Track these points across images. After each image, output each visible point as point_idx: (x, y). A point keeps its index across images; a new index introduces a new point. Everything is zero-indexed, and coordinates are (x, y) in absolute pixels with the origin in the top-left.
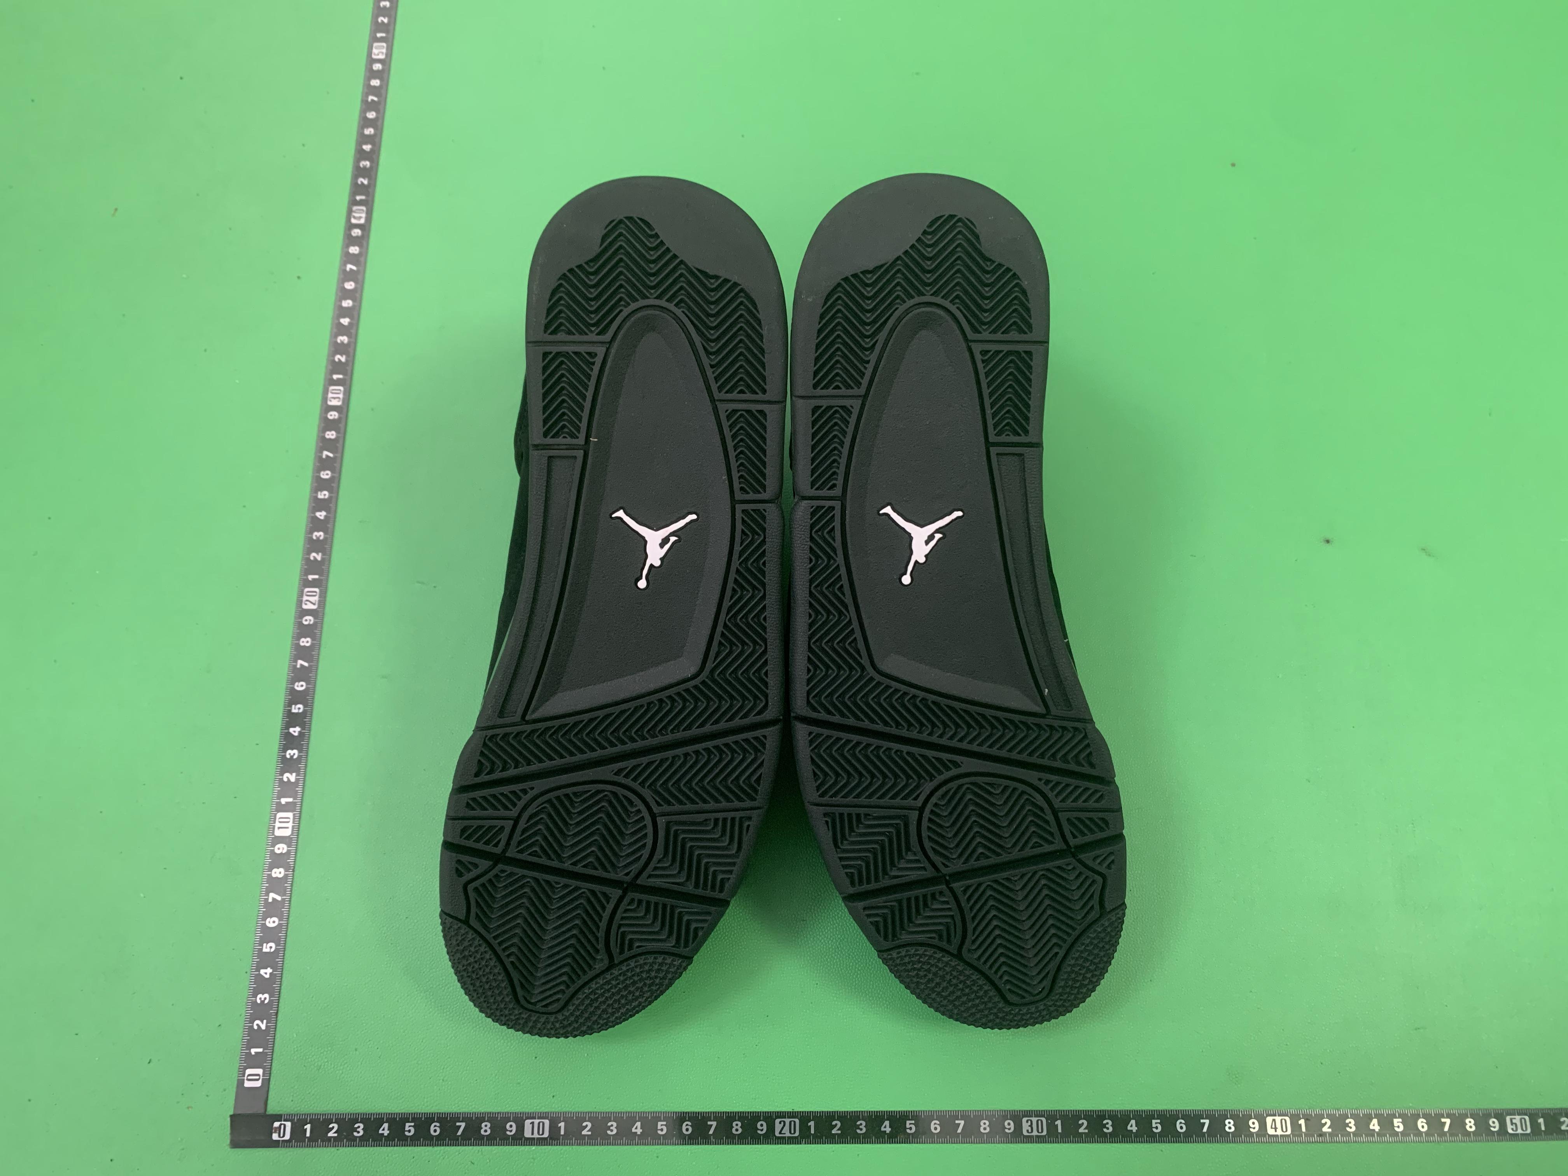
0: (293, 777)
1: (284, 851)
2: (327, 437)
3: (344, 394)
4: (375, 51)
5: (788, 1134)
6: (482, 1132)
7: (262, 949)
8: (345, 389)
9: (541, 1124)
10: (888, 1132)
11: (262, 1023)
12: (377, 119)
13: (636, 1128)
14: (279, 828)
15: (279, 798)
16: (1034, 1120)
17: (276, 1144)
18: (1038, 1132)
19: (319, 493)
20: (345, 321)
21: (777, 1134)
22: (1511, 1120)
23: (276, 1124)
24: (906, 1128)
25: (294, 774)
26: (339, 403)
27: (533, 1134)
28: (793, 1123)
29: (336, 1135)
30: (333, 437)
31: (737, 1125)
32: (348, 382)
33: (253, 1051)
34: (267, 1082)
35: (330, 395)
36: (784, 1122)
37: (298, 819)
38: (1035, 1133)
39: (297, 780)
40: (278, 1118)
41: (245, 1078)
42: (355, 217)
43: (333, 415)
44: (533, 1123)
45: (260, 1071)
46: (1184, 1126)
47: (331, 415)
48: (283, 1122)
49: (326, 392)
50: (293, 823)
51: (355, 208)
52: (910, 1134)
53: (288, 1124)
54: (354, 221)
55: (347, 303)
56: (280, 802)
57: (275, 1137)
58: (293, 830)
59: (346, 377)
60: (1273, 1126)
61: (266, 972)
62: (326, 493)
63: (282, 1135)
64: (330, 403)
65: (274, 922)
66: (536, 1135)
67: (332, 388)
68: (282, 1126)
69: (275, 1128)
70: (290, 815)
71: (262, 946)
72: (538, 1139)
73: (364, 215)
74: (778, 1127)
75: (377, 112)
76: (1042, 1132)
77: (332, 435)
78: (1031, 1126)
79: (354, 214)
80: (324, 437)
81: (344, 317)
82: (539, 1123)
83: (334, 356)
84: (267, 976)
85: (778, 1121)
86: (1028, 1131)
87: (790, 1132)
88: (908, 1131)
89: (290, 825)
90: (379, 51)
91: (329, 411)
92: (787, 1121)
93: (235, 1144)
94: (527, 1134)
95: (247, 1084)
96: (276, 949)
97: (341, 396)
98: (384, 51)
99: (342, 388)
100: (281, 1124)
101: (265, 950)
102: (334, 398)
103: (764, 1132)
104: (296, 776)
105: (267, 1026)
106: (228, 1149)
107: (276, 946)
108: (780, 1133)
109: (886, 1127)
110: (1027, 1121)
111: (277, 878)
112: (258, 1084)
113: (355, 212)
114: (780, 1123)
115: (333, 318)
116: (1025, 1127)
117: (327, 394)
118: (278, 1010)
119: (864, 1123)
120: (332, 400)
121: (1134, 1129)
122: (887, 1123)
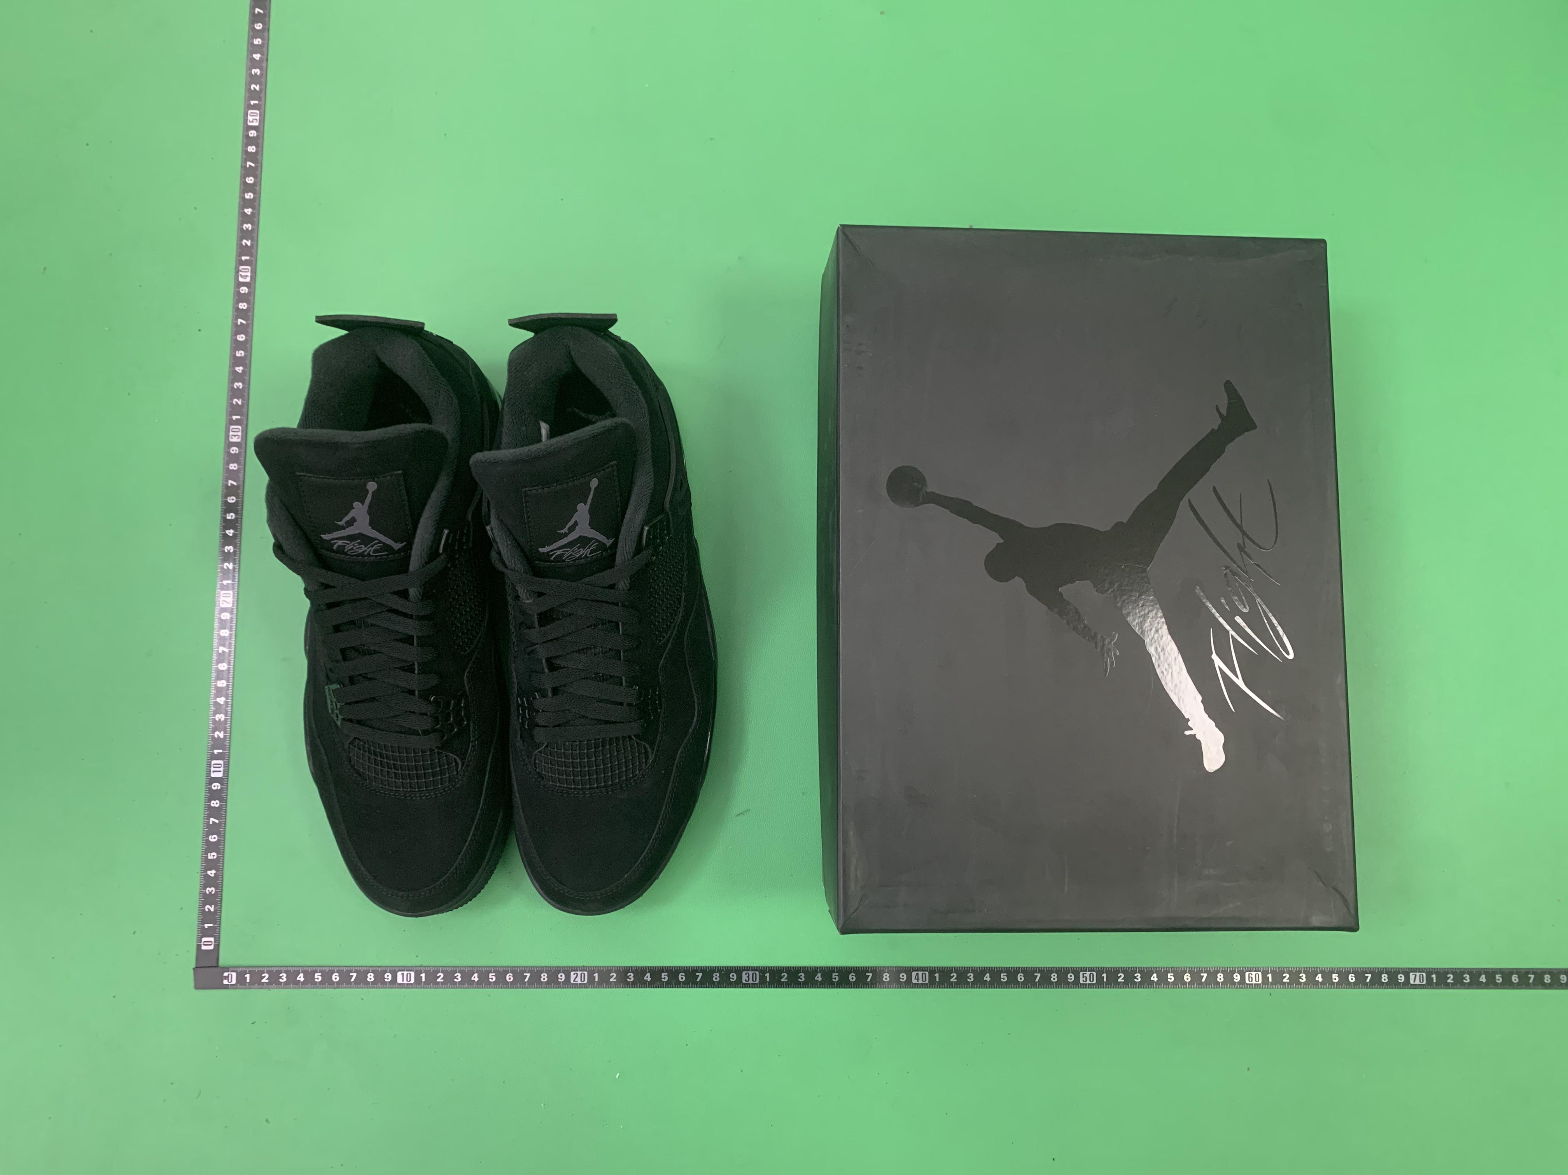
0: (221, 735)
1: (219, 788)
2: (231, 468)
3: (242, 432)
4: (250, 118)
5: (579, 982)
6: (368, 979)
7: (207, 857)
8: (242, 428)
9: (409, 975)
10: (649, 980)
11: (211, 907)
12: (254, 184)
13: (474, 978)
14: (214, 771)
15: (213, 750)
16: (751, 973)
17: (226, 987)
18: (753, 981)
19: (228, 514)
20: (239, 369)
21: (572, 981)
22: (1083, 974)
23: (226, 974)
24: (661, 978)
25: (222, 732)
26: (239, 440)
27: (403, 981)
28: (583, 975)
29: (267, 981)
30: (235, 469)
31: (544, 976)
32: (245, 422)
33: (206, 926)
34: (217, 946)
35: (231, 433)
36: (577, 974)
37: (227, 766)
38: (751, 981)
39: (225, 737)
40: (227, 969)
41: (202, 943)
42: (242, 276)
43: (234, 450)
44: (403, 974)
45: (212, 939)
46: (854, 978)
47: (233, 450)
48: (230, 973)
49: (227, 430)
50: (224, 768)
51: (241, 267)
52: (664, 982)
53: (234, 974)
54: (241, 280)
55: (240, 354)
56: (213, 753)
57: (225, 982)
58: (224, 773)
59: (243, 418)
60: (917, 978)
61: (212, 873)
62: (232, 514)
63: (230, 981)
64: (231, 440)
65: (215, 838)
66: (405, 982)
67: (232, 427)
68: (230, 975)
69: (225, 977)
70: (221, 762)
71: (208, 855)
72: (407, 984)
73: (249, 274)
74: (573, 976)
75: (255, 177)
76: (756, 980)
77: (235, 467)
78: (748, 977)
79: (240, 273)
80: (228, 468)
81: (239, 366)
82: (407, 974)
83: (232, 400)
84: (213, 875)
85: (572, 973)
86: (746, 980)
87: (581, 981)
88: (663, 980)
89: (222, 769)
90: (253, 119)
91: (232, 447)
92: (579, 973)
93: (197, 987)
94: (399, 981)
95: (204, 948)
96: (218, 857)
97: (240, 434)
98: (258, 118)
99: (240, 427)
100: (229, 974)
101: (210, 857)
102: (235, 436)
103: (563, 980)
104: (224, 733)
105: (214, 909)
106: (193, 990)
107: (217, 854)
108: (574, 981)
109: (648, 977)
110: (746, 974)
111: (214, 807)
112: (211, 947)
113: (241, 271)
114: (574, 974)
115: (230, 367)
116: (744, 977)
117: (229, 432)
118: (221, 899)
119: (632, 975)
120: (233, 437)
121: (820, 979)
122: (648, 975)
